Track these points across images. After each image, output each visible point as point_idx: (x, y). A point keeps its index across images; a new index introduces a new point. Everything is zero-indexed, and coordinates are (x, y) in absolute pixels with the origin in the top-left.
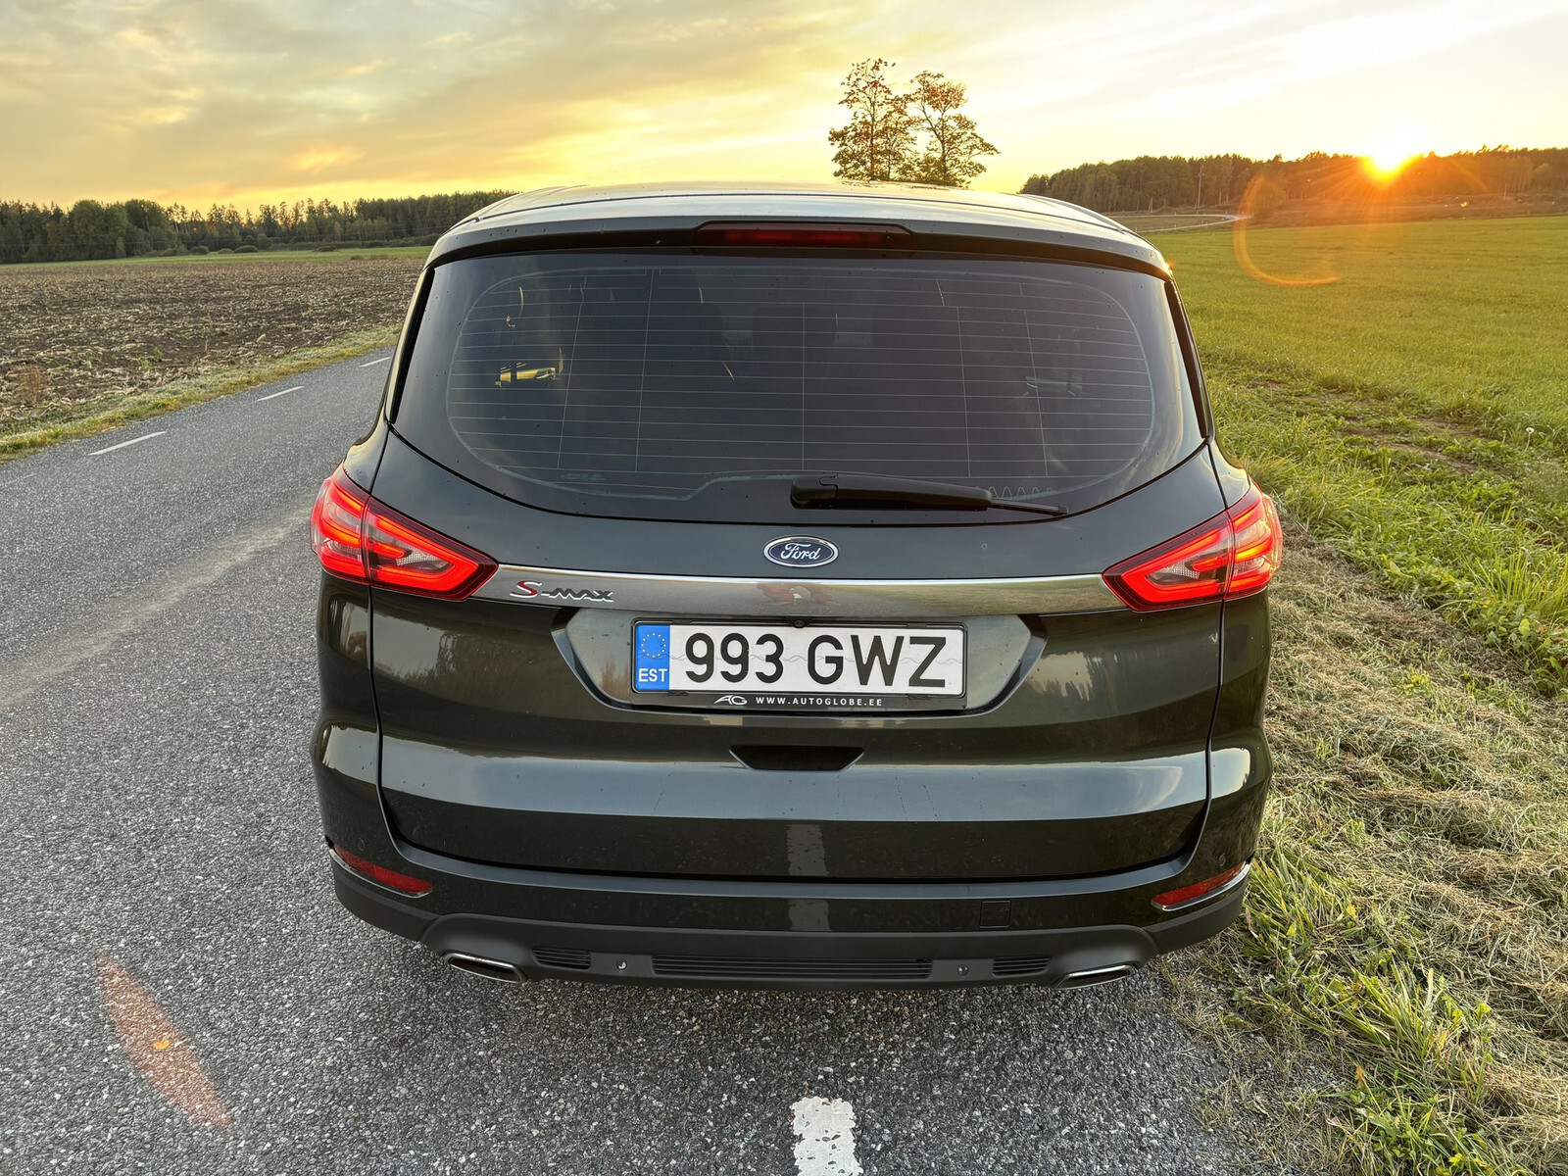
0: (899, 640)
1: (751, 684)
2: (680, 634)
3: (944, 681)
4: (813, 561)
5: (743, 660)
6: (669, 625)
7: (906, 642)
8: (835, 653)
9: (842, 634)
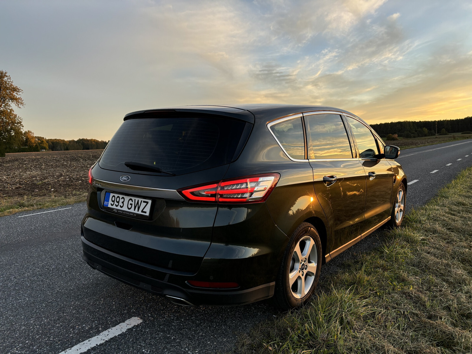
0: (142, 201)
1: (119, 208)
2: (112, 195)
3: (146, 212)
4: (126, 180)
5: (118, 202)
6: (110, 193)
7: (142, 202)
8: (132, 203)
9: (133, 198)
